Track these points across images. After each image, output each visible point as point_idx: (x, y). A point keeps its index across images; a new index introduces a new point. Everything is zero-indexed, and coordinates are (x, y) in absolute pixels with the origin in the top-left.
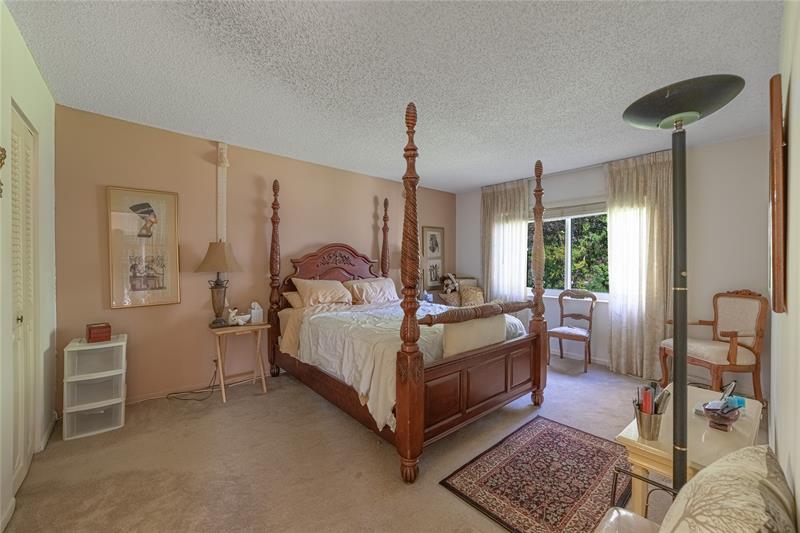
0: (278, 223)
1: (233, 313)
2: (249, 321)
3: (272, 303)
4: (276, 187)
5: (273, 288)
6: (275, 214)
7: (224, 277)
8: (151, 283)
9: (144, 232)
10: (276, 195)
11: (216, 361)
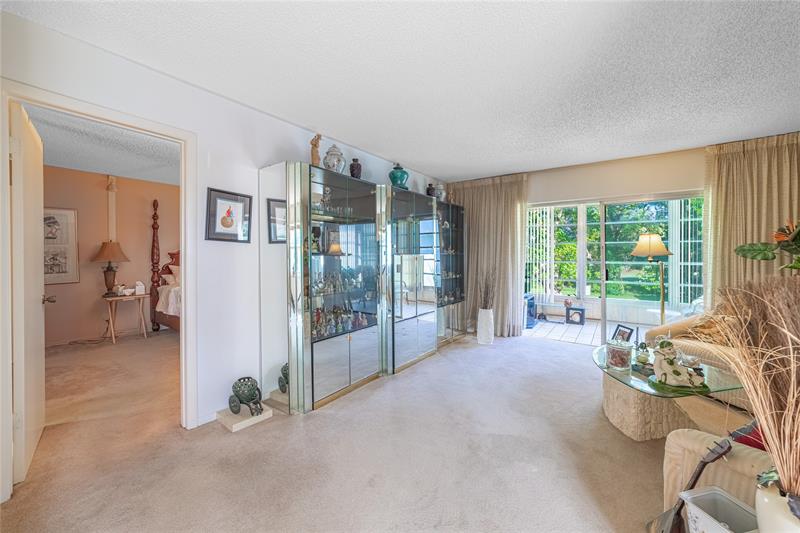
0: (157, 229)
1: (121, 288)
2: (133, 294)
3: (154, 282)
4: (155, 204)
5: (154, 272)
6: (155, 223)
7: (113, 265)
8: (56, 269)
9: (50, 235)
10: (155, 209)
11: (108, 321)
